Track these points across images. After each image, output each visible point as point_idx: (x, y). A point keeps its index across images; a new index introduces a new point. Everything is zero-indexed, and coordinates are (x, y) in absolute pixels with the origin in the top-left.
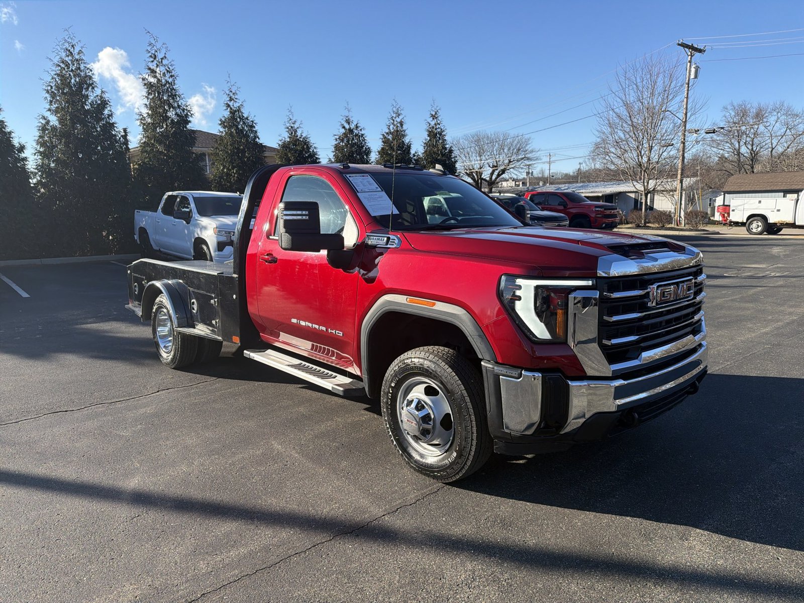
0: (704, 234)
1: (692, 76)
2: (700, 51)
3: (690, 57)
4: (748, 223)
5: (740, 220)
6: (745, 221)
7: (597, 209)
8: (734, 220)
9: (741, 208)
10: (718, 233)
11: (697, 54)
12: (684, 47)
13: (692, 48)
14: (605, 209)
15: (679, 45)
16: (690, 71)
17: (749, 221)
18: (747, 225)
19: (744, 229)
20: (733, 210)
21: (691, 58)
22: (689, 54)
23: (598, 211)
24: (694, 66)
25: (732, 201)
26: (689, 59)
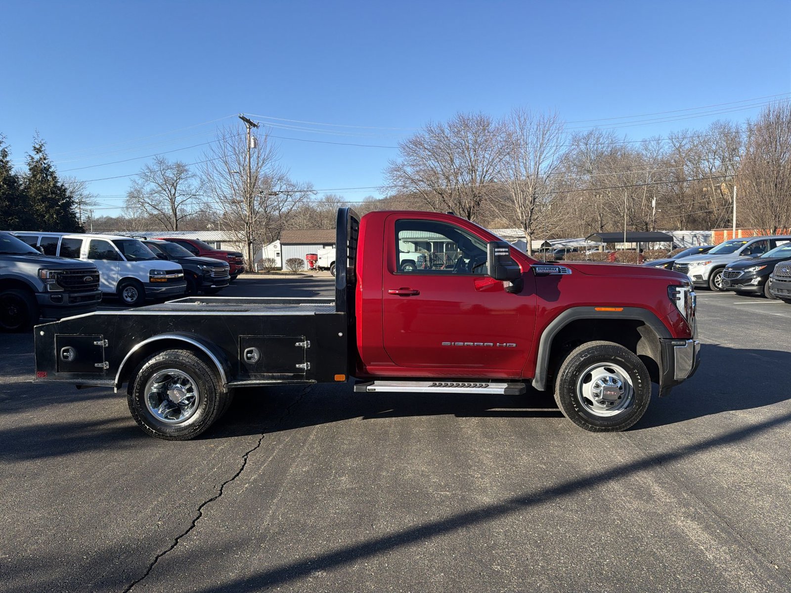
0: (305, 277)
1: (252, 145)
2: (255, 126)
3: (248, 129)
4: (331, 268)
5: (326, 266)
6: (329, 266)
7: (229, 256)
8: (322, 265)
9: (326, 256)
10: (312, 276)
11: (253, 129)
12: (244, 120)
13: (248, 121)
14: (236, 257)
15: (240, 117)
16: (250, 141)
17: (332, 266)
18: (331, 269)
19: (329, 272)
20: (320, 258)
21: (249, 131)
22: (248, 127)
23: (230, 258)
24: (253, 138)
25: (318, 251)
26: (248, 131)
